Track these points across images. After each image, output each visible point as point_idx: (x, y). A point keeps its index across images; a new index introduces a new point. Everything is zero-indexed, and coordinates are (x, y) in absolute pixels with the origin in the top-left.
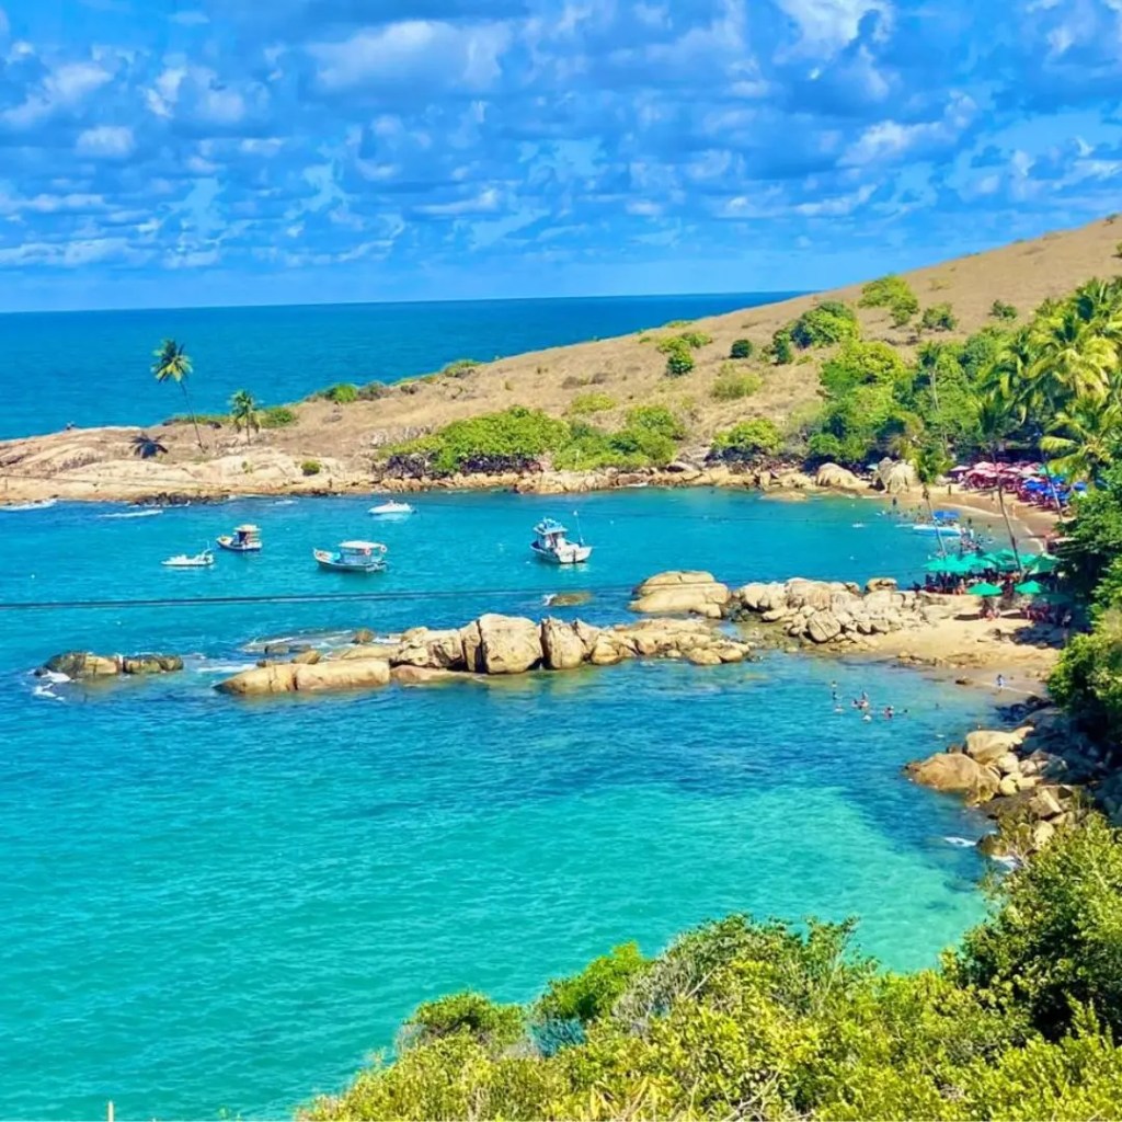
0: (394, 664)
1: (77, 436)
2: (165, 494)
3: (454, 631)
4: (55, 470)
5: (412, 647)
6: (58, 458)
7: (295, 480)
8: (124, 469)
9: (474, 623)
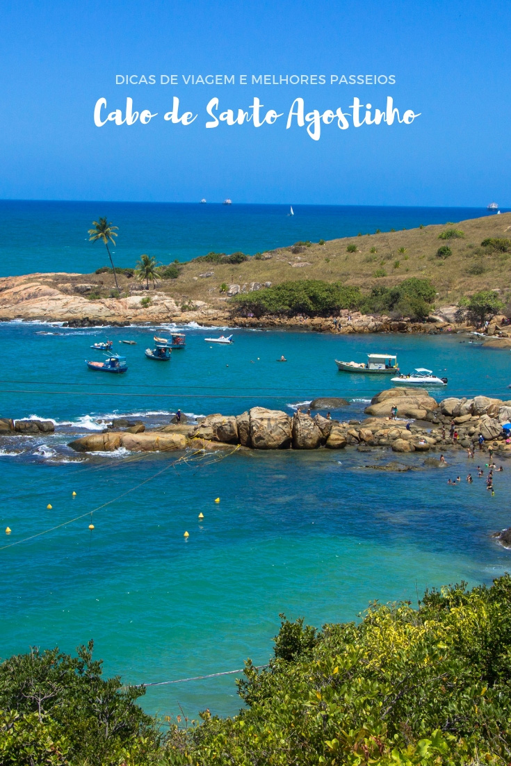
0: (190, 436)
1: (40, 278)
2: (87, 318)
3: (233, 417)
4: (22, 299)
5: (203, 426)
6: (24, 292)
7: (175, 314)
8: (65, 301)
9: (246, 413)
